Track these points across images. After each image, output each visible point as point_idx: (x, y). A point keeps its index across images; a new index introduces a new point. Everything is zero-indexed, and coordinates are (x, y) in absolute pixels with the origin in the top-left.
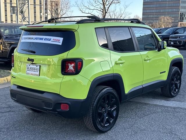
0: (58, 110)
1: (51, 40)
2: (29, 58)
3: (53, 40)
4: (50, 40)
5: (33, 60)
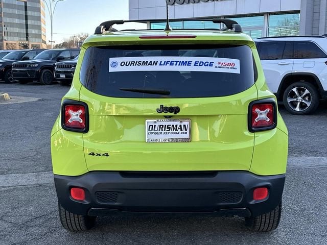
0: (251, 203)
1: (214, 65)
2: (162, 106)
3: (220, 65)
4: (211, 64)
5: (176, 110)
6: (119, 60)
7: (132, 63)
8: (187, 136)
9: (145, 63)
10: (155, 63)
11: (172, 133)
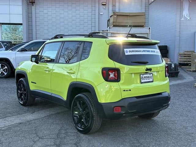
2: (147, 68)
6: (128, 50)
7: (133, 51)
8: (152, 80)
9: (137, 51)
10: (140, 51)
11: (148, 79)
